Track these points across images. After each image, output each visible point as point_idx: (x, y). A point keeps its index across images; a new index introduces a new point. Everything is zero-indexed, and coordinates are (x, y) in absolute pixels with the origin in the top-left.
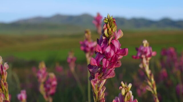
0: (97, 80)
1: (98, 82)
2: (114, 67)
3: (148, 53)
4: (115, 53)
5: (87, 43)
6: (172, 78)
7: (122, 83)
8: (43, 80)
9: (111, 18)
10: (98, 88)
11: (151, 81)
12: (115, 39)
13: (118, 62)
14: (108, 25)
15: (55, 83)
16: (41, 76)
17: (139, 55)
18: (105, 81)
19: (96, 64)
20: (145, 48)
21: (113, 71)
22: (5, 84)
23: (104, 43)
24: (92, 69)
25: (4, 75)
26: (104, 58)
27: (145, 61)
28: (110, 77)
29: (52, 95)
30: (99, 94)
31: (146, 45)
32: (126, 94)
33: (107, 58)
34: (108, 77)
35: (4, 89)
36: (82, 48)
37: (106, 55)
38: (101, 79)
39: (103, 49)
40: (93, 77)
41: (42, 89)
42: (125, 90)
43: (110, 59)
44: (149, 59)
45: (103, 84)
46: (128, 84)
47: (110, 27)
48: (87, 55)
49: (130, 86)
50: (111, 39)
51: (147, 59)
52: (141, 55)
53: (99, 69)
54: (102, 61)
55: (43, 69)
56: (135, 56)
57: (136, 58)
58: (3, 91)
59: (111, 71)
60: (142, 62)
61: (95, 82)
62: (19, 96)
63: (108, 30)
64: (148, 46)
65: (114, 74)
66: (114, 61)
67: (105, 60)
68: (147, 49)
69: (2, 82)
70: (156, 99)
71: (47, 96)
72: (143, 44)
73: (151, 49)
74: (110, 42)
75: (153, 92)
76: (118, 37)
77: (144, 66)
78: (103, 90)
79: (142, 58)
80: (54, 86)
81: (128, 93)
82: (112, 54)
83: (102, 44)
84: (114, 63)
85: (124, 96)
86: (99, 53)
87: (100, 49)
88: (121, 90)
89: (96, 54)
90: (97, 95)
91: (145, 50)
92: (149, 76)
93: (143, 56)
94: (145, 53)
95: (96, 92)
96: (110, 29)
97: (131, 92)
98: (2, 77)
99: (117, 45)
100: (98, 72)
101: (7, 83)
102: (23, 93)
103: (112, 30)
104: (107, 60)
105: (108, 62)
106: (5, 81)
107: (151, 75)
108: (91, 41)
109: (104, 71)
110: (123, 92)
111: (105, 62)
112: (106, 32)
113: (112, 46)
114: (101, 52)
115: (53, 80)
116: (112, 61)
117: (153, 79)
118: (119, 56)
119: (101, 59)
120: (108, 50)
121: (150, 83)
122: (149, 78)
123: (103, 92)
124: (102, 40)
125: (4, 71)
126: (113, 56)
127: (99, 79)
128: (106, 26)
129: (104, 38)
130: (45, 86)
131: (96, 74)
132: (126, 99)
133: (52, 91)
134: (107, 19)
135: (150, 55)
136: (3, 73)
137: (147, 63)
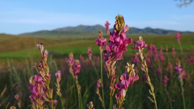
0: (110, 62)
1: (110, 63)
2: (122, 52)
3: (142, 45)
4: (124, 42)
5: (100, 40)
6: (154, 64)
7: (128, 64)
8: (72, 65)
9: (121, 17)
10: (111, 67)
11: (144, 64)
12: (123, 32)
13: (125, 49)
14: (119, 21)
15: (79, 66)
16: (70, 62)
17: (136, 46)
18: (115, 62)
19: (110, 50)
20: (140, 41)
21: (121, 55)
22: (46, 64)
23: (115, 34)
24: (106, 54)
25: (45, 58)
26: (115, 45)
27: (140, 50)
28: (119, 59)
29: (78, 74)
30: (111, 71)
31: (141, 40)
32: (130, 71)
33: (117, 46)
34: (118, 59)
35: (45, 68)
36: (97, 43)
37: (117, 44)
38: (113, 61)
39: (114, 39)
40: (107, 59)
41: (71, 70)
42: (130, 69)
43: (119, 46)
44: (143, 49)
45: (114, 65)
46: (132, 64)
47: (120, 23)
48: (100, 48)
49: (133, 65)
50: (120, 32)
51: (141, 49)
52: (138, 46)
53: (111, 54)
54: (114, 48)
55: (72, 58)
56: (133, 47)
57: (134, 48)
58: (44, 69)
59: (120, 55)
60: (138, 51)
61: (108, 63)
62: (56, 74)
63: (118, 25)
64: (142, 40)
65: (122, 57)
66: (122, 48)
67: (116, 47)
68: (141, 42)
69: (44, 63)
70: (147, 76)
71: (74, 75)
72: (139, 39)
73: (144, 42)
74: (120, 34)
75: (145, 71)
76: (126, 31)
77: (140, 54)
78: (114, 69)
79: (138, 49)
80: (79, 68)
81: (132, 71)
82: (121, 42)
83: (114, 36)
84: (122, 49)
85: (129, 73)
86: (112, 42)
87: (113, 39)
88: (127, 69)
89: (109, 42)
90: (110, 72)
91: (140, 43)
92: (142, 60)
93: (139, 47)
94: (141, 45)
95: (109, 70)
96: (120, 25)
97: (134, 70)
98: (44, 60)
99: (124, 36)
100: (110, 56)
101: (47, 64)
102: (59, 72)
103: (121, 25)
104: (117, 47)
105: (118, 48)
106: (46, 63)
107: (144, 60)
108: (103, 38)
109: (115, 55)
110: (128, 70)
111: (116, 48)
112: (117, 27)
113: (121, 37)
114: (113, 41)
115: (78, 64)
116: (121, 48)
117: (145, 63)
118: (126, 44)
119: (113, 46)
120: (118, 39)
121: (143, 65)
122: (143, 62)
123: (114, 70)
124: (114, 32)
125: (45, 55)
126: (122, 44)
127: (111, 61)
128: (117, 22)
129: (115, 31)
130: (73, 68)
131: (109, 57)
132: (130, 75)
133: (77, 72)
134: (118, 17)
135: (144, 47)
136: (44, 57)
137: (141, 52)
